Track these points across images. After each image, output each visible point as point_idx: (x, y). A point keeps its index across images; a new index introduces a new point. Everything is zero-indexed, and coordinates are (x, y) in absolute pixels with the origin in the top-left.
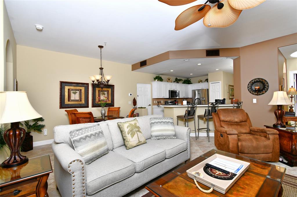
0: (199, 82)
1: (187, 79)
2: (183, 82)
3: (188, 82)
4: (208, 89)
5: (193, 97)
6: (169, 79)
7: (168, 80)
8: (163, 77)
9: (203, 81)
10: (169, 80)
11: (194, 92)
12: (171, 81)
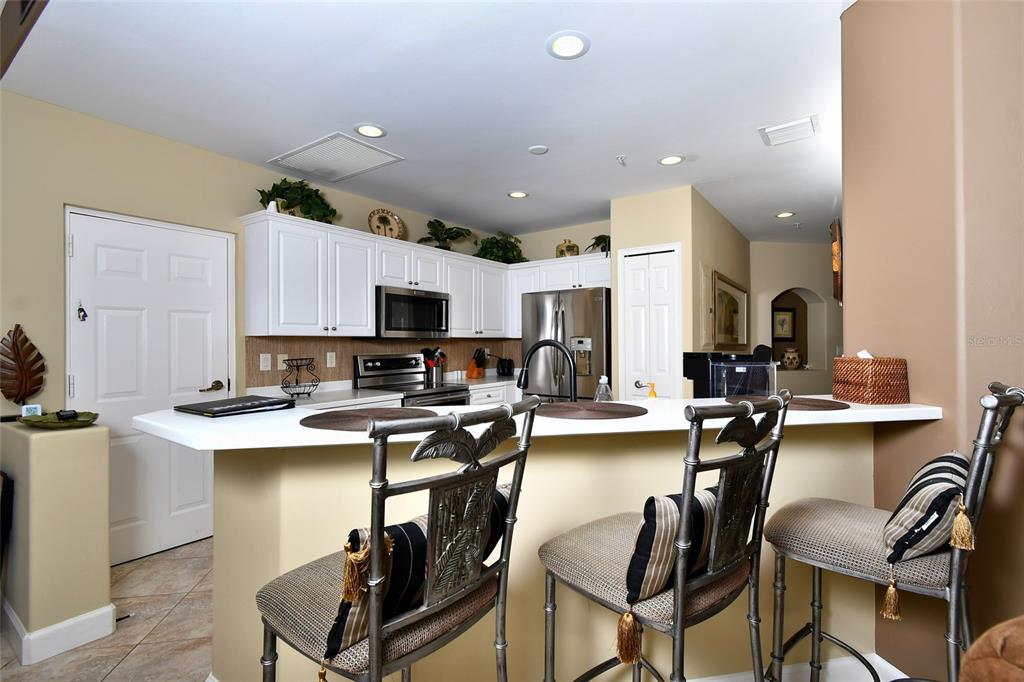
0: (561, 253)
1: (501, 233)
2: (477, 249)
3: (503, 249)
4: (608, 291)
5: (530, 333)
6: (384, 220)
7: (375, 222)
8: (333, 196)
9: (582, 249)
10: (380, 222)
11: (533, 305)
12: (396, 232)
